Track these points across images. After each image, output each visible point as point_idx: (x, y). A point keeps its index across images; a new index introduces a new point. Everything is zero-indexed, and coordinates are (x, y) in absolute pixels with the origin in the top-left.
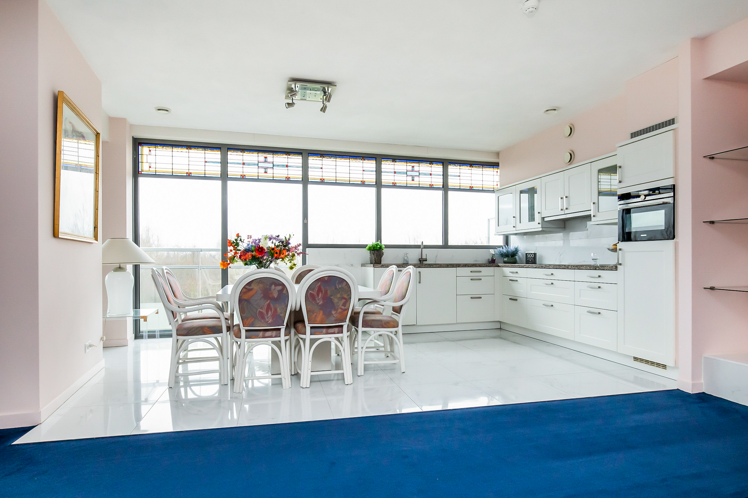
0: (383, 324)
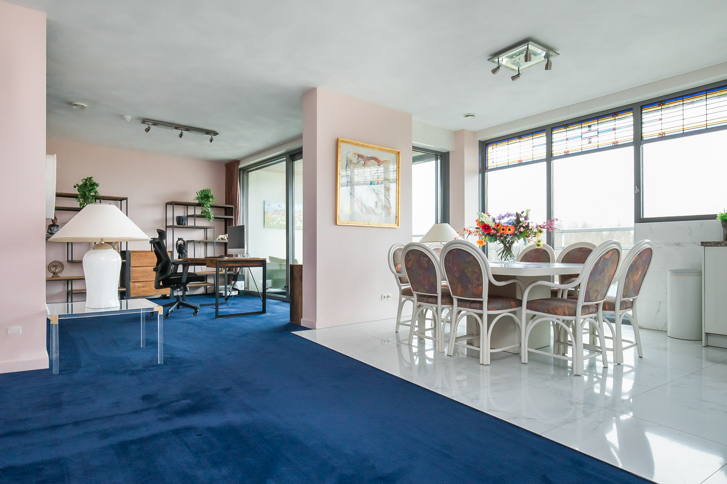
0: (550, 309)
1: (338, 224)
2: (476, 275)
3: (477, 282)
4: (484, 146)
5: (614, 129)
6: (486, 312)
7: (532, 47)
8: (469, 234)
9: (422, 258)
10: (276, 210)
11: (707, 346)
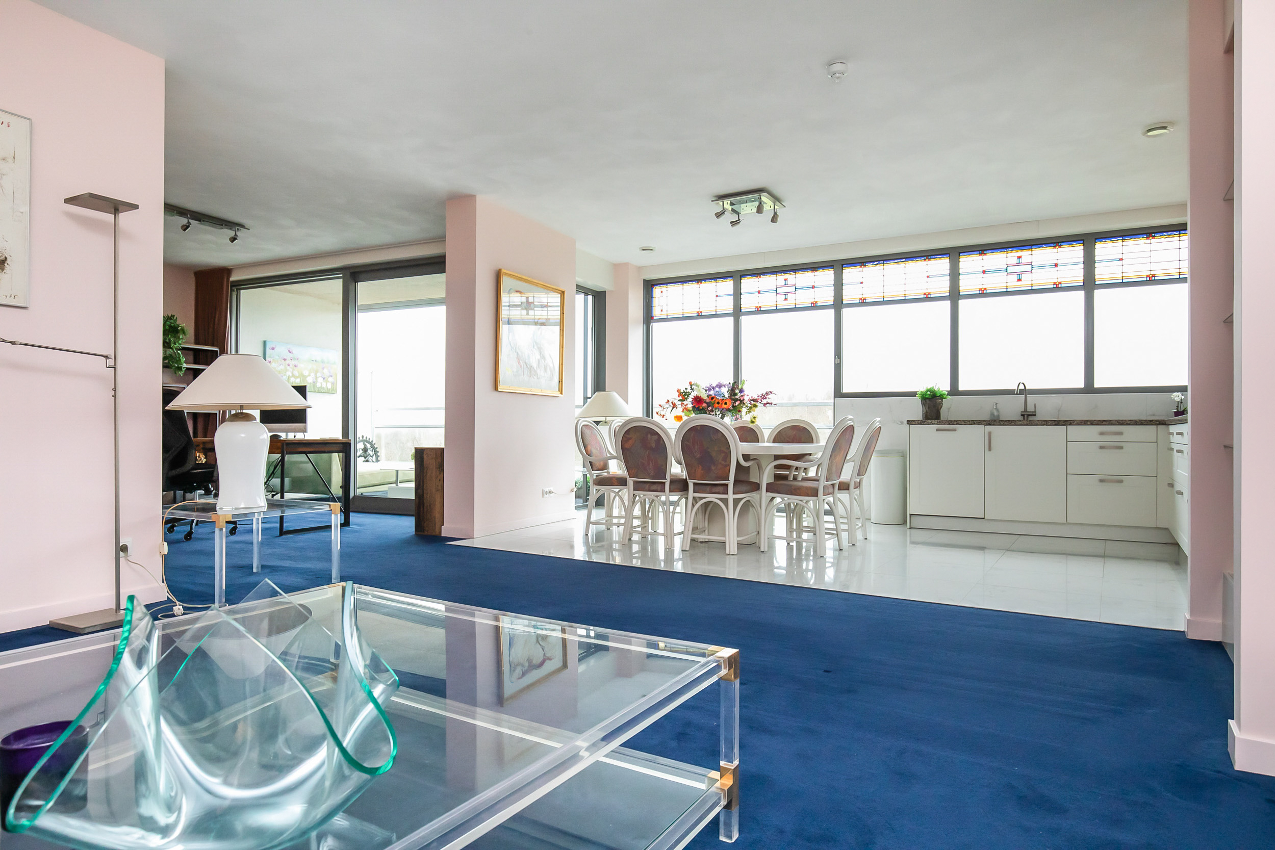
1: (499, 390)
2: (723, 455)
3: (723, 462)
4: (649, 286)
5: (813, 287)
6: (731, 496)
7: (765, 198)
8: (673, 408)
9: (649, 436)
10: (285, 357)
11: (911, 528)
